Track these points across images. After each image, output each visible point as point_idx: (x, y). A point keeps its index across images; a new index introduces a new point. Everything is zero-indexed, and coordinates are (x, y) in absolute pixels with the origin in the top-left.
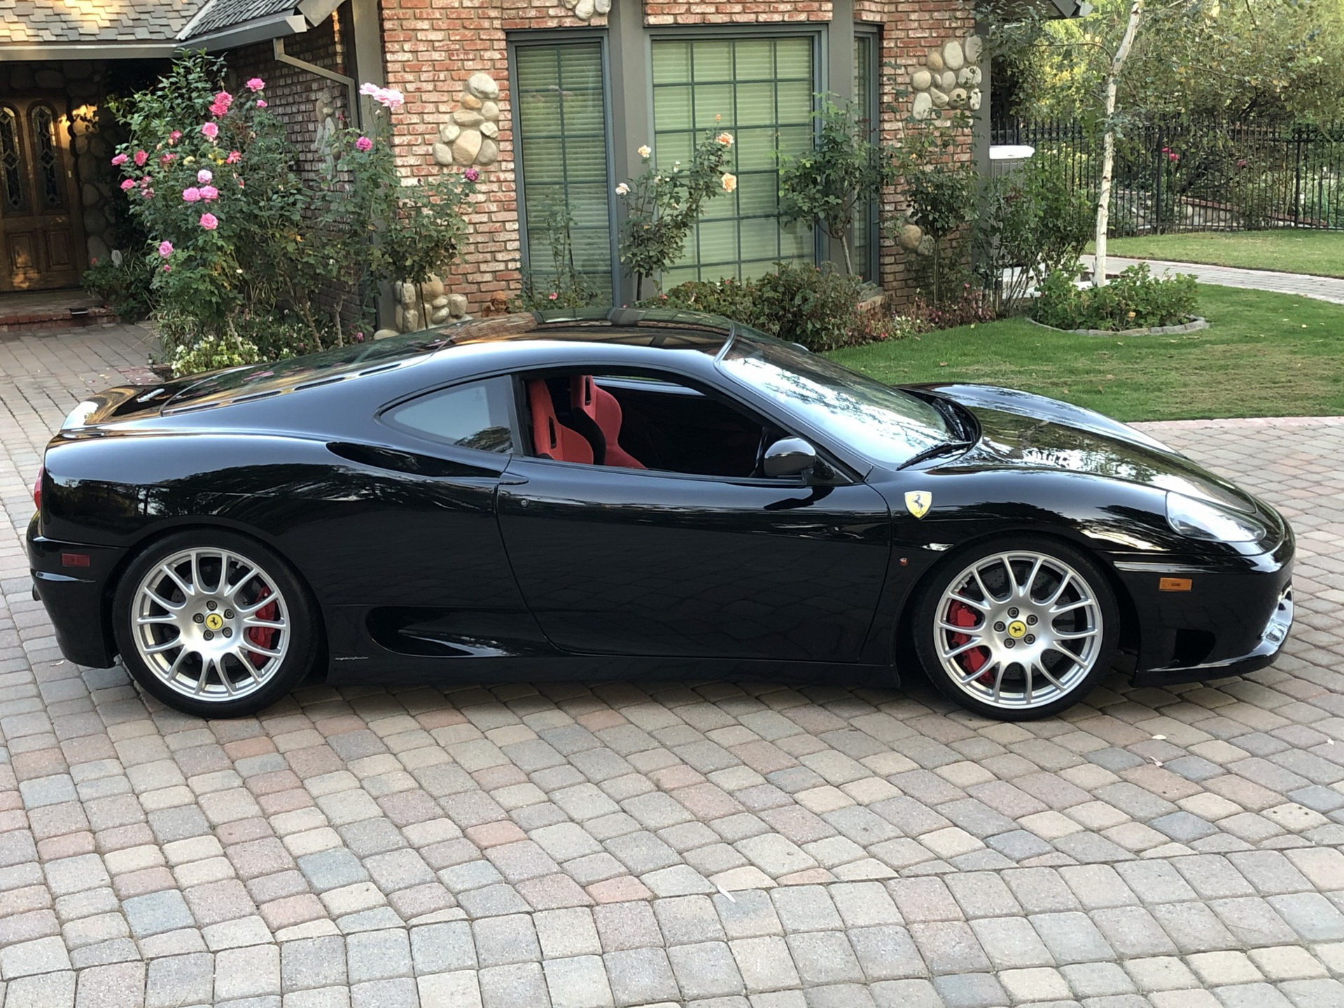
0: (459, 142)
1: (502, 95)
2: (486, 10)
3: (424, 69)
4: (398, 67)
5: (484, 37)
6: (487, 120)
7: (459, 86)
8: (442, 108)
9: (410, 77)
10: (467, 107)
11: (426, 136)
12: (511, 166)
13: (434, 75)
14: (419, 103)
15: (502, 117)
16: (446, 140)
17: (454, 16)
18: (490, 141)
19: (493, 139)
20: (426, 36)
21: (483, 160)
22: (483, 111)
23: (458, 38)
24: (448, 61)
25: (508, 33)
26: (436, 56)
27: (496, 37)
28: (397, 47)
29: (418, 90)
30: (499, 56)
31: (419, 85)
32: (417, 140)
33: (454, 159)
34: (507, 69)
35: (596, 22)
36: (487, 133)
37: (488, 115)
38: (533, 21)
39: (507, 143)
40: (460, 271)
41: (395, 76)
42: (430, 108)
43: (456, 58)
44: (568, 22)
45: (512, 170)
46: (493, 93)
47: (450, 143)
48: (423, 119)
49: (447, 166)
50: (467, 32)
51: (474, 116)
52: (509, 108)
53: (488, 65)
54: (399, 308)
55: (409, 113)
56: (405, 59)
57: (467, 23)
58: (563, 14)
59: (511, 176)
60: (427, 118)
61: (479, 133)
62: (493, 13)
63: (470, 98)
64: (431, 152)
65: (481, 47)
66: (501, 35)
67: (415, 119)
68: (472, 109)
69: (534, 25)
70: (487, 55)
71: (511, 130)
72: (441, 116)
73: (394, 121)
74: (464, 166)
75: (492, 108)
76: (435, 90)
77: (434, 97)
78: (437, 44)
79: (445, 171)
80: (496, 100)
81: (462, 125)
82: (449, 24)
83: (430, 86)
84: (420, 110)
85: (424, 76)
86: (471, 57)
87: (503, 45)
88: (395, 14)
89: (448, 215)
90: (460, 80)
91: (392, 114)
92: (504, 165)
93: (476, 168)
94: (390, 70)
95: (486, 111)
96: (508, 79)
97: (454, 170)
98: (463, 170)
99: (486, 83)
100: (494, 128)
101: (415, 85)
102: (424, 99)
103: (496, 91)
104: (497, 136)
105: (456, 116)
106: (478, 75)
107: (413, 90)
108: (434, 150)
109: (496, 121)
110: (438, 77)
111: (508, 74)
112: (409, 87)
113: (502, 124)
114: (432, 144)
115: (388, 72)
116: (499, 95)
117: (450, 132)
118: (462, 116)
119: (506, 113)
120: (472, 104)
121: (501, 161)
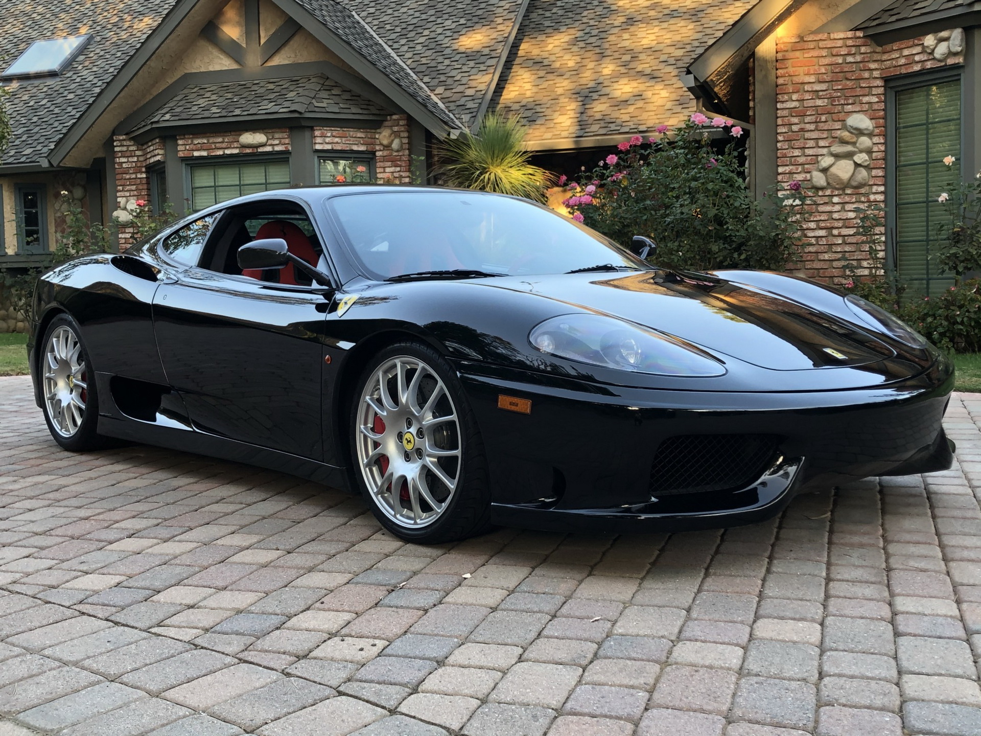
0: (833, 170)
1: (877, 131)
2: (867, 64)
3: (808, 113)
4: (785, 113)
5: (864, 85)
6: (861, 151)
7: (838, 125)
8: (821, 143)
9: (795, 120)
10: (843, 142)
11: (806, 166)
12: (882, 189)
13: (817, 118)
14: (802, 140)
15: (875, 149)
16: (821, 168)
17: (837, 70)
18: (862, 168)
19: (865, 167)
20: (812, 88)
21: (854, 184)
22: (858, 145)
23: (840, 87)
24: (830, 106)
25: (887, 80)
26: (819, 102)
27: (875, 85)
28: (786, 97)
29: (802, 130)
30: (877, 100)
31: (802, 126)
32: (797, 169)
33: (828, 184)
34: (883, 110)
35: (950, 61)
36: (859, 163)
37: (862, 147)
38: (903, 67)
39: (879, 171)
40: (827, 274)
41: (783, 121)
42: (811, 143)
43: (837, 103)
44: (929, 65)
45: (882, 192)
46: (866, 129)
47: (825, 170)
48: (804, 152)
49: (822, 189)
50: (848, 82)
51: (849, 148)
52: (883, 141)
53: (866, 107)
55: (793, 148)
56: (792, 106)
57: (849, 75)
58: (926, 58)
59: (880, 197)
60: (808, 152)
61: (852, 162)
62: (873, 66)
63: (845, 134)
64: (808, 178)
65: (861, 93)
66: (880, 83)
67: (797, 153)
68: (847, 143)
69: (904, 71)
70: (865, 99)
71: (884, 159)
72: (820, 149)
73: (779, 155)
74: (838, 189)
75: (865, 141)
76: (816, 129)
77: (815, 135)
78: (821, 93)
79: (820, 193)
80: (871, 135)
81: (837, 156)
82: (832, 77)
83: (812, 127)
84: (802, 145)
85: (807, 119)
86: (850, 101)
87: (881, 90)
88: (787, 73)
89: (778, 219)
90: (839, 121)
91: (778, 150)
92: (875, 189)
93: (849, 191)
94: (779, 115)
95: (860, 144)
96: (885, 118)
97: (828, 192)
98: (836, 193)
99: (862, 121)
100: (867, 158)
101: (799, 126)
102: (806, 137)
103: (871, 128)
104: (869, 165)
105: (832, 149)
106: (855, 116)
107: (797, 130)
108: (811, 176)
109: (869, 152)
110: (820, 119)
111: (886, 114)
112: (795, 128)
113: (874, 155)
114: (809, 172)
115: (777, 118)
116: (873, 131)
117: (826, 161)
118: (838, 149)
119: (879, 146)
120: (847, 139)
121: (872, 185)
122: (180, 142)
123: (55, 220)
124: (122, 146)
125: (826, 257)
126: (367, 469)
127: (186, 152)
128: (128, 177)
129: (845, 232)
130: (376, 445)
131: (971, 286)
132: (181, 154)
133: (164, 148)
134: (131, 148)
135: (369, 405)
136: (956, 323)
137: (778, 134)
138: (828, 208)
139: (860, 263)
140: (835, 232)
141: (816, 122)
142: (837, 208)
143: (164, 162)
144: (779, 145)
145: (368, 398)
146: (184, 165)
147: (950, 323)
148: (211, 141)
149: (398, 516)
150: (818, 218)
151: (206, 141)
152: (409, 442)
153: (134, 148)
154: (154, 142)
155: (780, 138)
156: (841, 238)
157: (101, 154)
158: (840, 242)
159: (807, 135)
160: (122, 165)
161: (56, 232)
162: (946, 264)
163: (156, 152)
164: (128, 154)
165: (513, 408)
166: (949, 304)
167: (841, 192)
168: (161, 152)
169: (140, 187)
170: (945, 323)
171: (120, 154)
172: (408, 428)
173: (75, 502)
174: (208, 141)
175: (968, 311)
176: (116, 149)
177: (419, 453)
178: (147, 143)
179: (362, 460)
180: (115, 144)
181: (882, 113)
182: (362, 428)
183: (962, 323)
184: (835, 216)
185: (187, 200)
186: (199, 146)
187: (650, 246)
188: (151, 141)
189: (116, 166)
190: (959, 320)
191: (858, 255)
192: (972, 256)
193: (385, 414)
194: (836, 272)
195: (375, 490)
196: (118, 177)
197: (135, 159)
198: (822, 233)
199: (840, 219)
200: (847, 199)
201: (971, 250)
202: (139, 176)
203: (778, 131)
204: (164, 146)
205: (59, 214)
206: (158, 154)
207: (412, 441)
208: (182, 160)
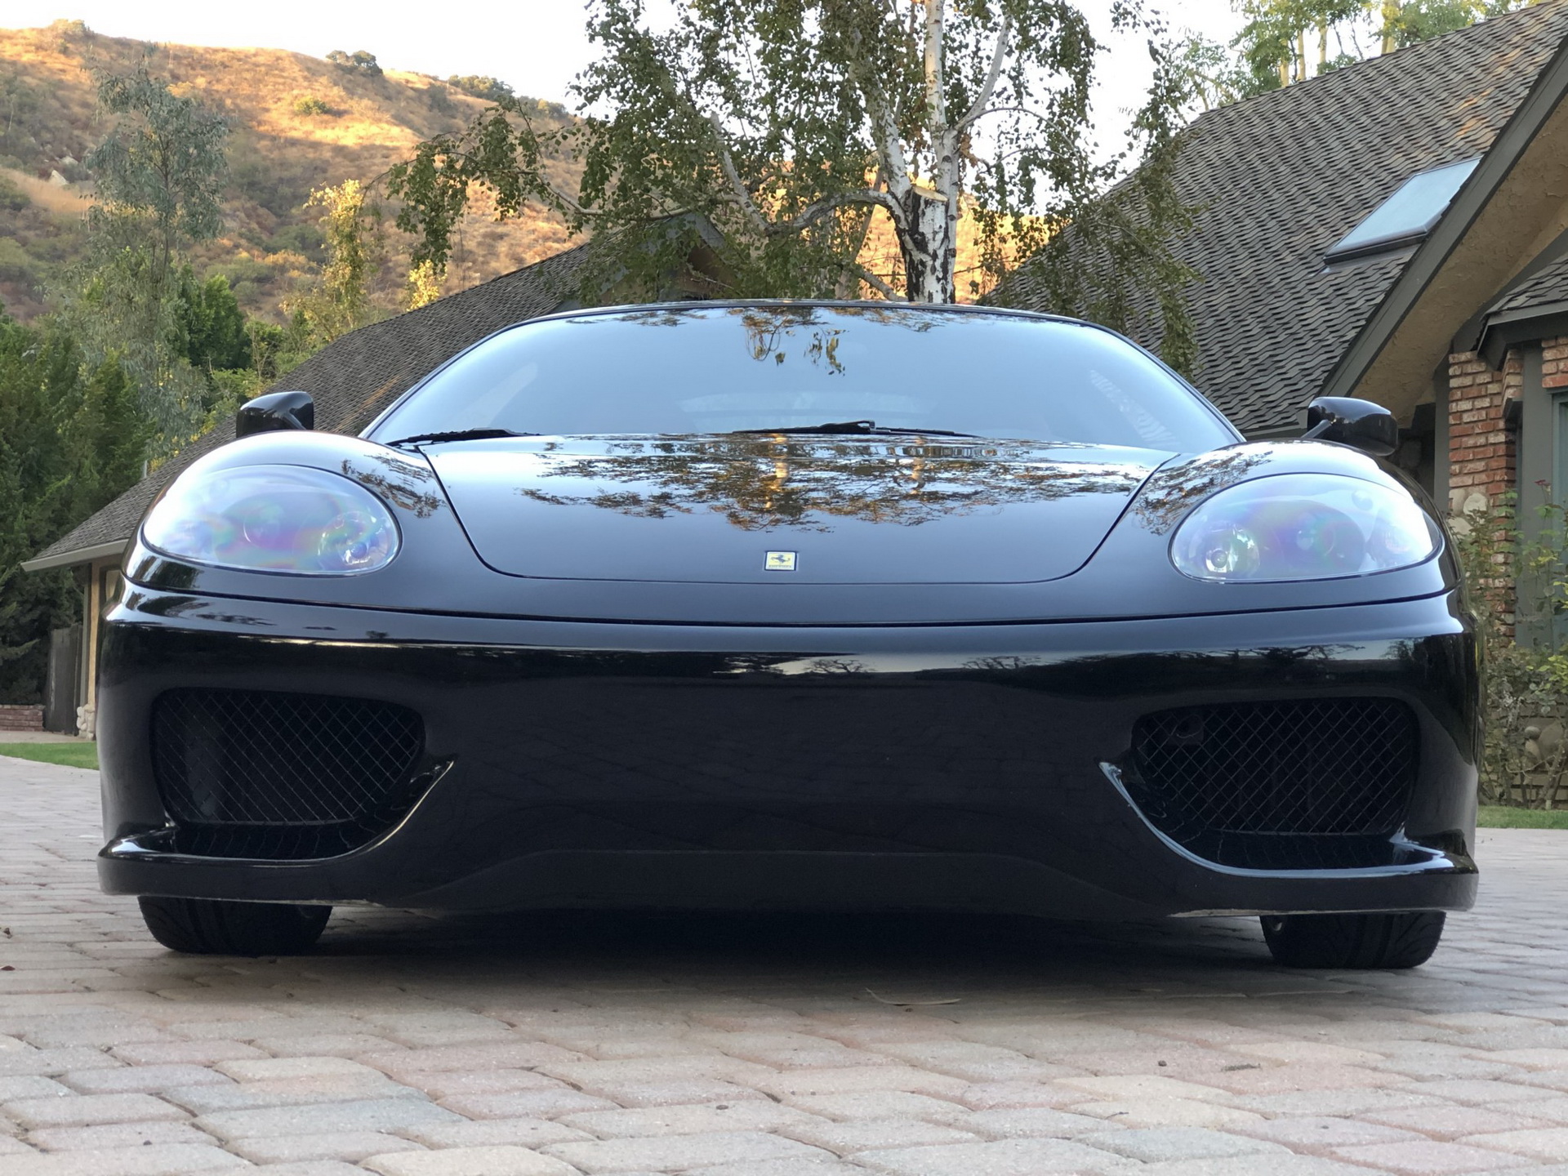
122: (1548, 355)
124: (1464, 374)
127: (1559, 376)
128: (1471, 442)
132: (1549, 383)
133: (1521, 369)
134: (1480, 379)
143: (1520, 402)
146: (1557, 405)
153: (1484, 378)
157: (1428, 398)
160: (1461, 418)
164: (1474, 392)
168: (1516, 380)
169: (1494, 464)
171: (1458, 394)
176: (1453, 383)
180: (1451, 372)
185: (1543, 482)
189: (1452, 421)
196: (1454, 443)
197: (1486, 402)
202: (1492, 439)
204: (1521, 366)
206: (1514, 385)
208: (1554, 396)
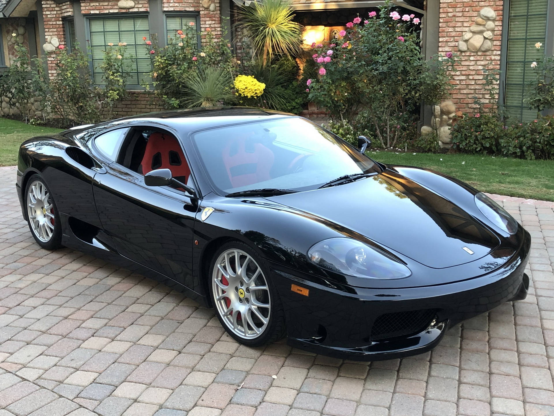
0: (471, 41)
1: (498, 18)
3: (458, 6)
4: (445, 5)
6: (488, 30)
7: (475, 14)
8: (465, 24)
9: (450, 10)
10: (478, 24)
11: (456, 38)
12: (499, 53)
13: (463, 9)
14: (454, 22)
15: (496, 29)
16: (464, 39)
18: (488, 40)
19: (490, 40)
21: (483, 49)
22: (486, 26)
24: (471, 2)
29: (454, 16)
31: (455, 13)
32: (450, 39)
33: (468, 49)
34: (502, 5)
36: (486, 37)
37: (488, 28)
39: (498, 42)
40: (465, 102)
41: (443, 10)
42: (459, 24)
45: (499, 55)
46: (492, 17)
47: (466, 41)
48: (455, 30)
49: (464, 52)
51: (481, 28)
52: (501, 24)
53: (492, 3)
54: (433, 117)
55: (448, 27)
56: (449, 2)
59: (498, 58)
60: (457, 29)
61: (482, 36)
63: (479, 20)
64: (457, 45)
67: (451, 30)
68: (480, 25)
71: (501, 35)
72: (464, 28)
73: (440, 31)
74: (474, 52)
75: (490, 24)
76: (463, 16)
77: (461, 19)
79: (463, 54)
80: (494, 20)
81: (474, 33)
83: (460, 14)
84: (454, 25)
85: (458, 10)
89: (438, 74)
90: (476, 11)
91: (440, 27)
92: (495, 52)
93: (480, 53)
94: (441, 7)
95: (488, 26)
96: (503, 10)
97: (468, 54)
98: (473, 54)
99: (489, 12)
100: (491, 34)
101: (452, 14)
102: (456, 20)
103: (494, 16)
104: (492, 38)
105: (471, 28)
106: (486, 8)
107: (451, 16)
108: (458, 44)
109: (493, 31)
110: (465, 10)
111: (503, 8)
112: (450, 15)
113: (496, 32)
114: (457, 41)
115: (440, 8)
116: (496, 18)
117: (467, 36)
118: (475, 28)
119: (499, 27)
120: (481, 23)
121: (493, 50)
122: (82, 4)
123: (8, 47)
124: (47, 4)
125: (465, 92)
126: (218, 302)
127: (86, 11)
128: (51, 23)
129: (477, 77)
130: (223, 292)
131: (546, 120)
132: (83, 12)
133: (73, 7)
134: (52, 6)
135: (219, 269)
136: (536, 142)
137: (440, 18)
138: (467, 63)
139: (484, 96)
140: (471, 77)
141: (462, 12)
142: (473, 63)
143: (73, 16)
144: (440, 24)
145: (219, 265)
146: (85, 19)
147: (533, 142)
148: (101, 4)
149: (236, 330)
150: (461, 69)
151: (98, 5)
152: (242, 294)
153: (54, 6)
154: (66, 3)
155: (441, 20)
156: (474, 81)
157: (34, 9)
158: (473, 83)
159: (457, 19)
160: (47, 16)
161: (9, 54)
162: (533, 105)
163: (68, 10)
164: (51, 9)
165: (299, 292)
166: (533, 131)
167: (475, 54)
168: (71, 10)
169: (59, 30)
170: (530, 142)
171: (46, 9)
172: (241, 286)
173: (57, 301)
174: (99, 4)
175: (543, 136)
176: (43, 6)
177: (247, 300)
178: (62, 3)
179: (216, 297)
180: (42, 3)
181: (502, 7)
182: (216, 280)
183: (540, 143)
184: (471, 68)
185: (88, 40)
186: (94, 7)
187: (368, 142)
188: (65, 2)
189: (44, 17)
190: (538, 141)
191: (483, 91)
192: (548, 100)
193: (228, 277)
194: (470, 101)
195: (223, 314)
196: (45, 23)
197: (55, 12)
198: (463, 78)
199: (474, 70)
200: (478, 58)
201: (547, 97)
202: (58, 23)
203: (440, 16)
204: (72, 6)
205: (10, 43)
206: (69, 12)
207: (243, 293)
208: (84, 16)
